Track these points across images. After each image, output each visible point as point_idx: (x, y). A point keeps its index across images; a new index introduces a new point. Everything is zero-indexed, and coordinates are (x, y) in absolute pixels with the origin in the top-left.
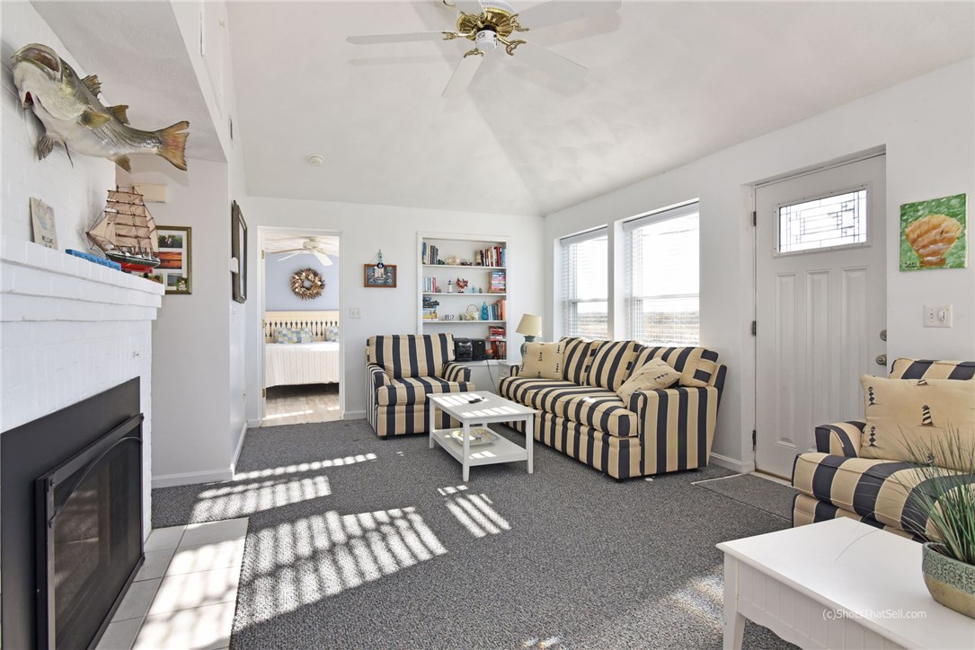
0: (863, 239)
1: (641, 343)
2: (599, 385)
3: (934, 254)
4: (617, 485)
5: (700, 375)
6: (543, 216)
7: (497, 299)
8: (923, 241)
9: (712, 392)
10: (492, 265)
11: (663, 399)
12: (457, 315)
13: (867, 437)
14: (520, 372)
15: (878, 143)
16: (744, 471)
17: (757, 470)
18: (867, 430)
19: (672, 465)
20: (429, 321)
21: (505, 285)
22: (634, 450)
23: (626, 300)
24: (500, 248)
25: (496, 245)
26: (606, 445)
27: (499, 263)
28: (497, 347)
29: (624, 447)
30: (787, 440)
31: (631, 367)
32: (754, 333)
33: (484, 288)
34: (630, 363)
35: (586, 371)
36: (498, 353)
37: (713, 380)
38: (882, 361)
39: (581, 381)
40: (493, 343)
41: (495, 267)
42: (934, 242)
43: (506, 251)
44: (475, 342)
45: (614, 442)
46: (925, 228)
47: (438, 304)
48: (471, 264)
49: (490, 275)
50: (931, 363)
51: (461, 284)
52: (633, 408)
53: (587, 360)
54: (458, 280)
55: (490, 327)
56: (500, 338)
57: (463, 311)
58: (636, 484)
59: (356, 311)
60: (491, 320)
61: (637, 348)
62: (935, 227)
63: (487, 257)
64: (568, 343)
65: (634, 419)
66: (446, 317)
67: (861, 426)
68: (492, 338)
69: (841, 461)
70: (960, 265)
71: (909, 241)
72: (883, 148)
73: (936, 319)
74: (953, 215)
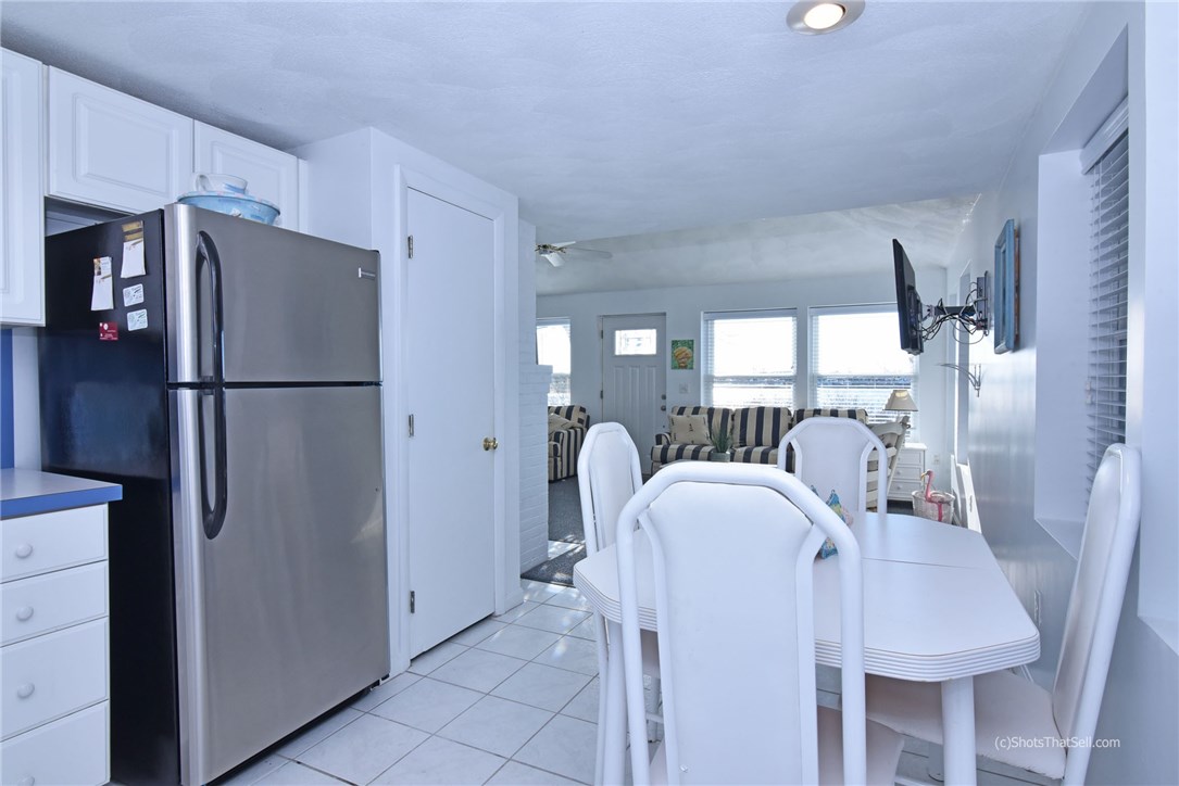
0: (655, 353)
3: (683, 363)
5: (580, 421)
8: (680, 357)
11: (569, 433)
13: (674, 437)
15: (663, 311)
18: (673, 434)
22: (559, 464)
29: (556, 462)
32: (602, 397)
37: (585, 423)
38: (663, 409)
42: (683, 358)
46: (680, 352)
50: (685, 408)
52: (557, 440)
62: (684, 352)
65: (559, 446)
67: (670, 434)
69: (668, 446)
70: (692, 368)
71: (675, 357)
72: (664, 314)
73: (684, 389)
74: (691, 348)
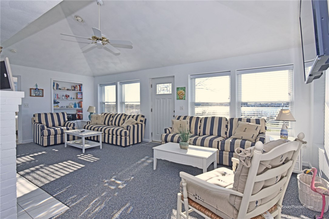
0: (171, 93)
1: (126, 114)
2: (115, 125)
3: (181, 97)
4: (124, 148)
5: (141, 121)
6: (94, 77)
7: (79, 101)
9: (144, 124)
10: (78, 91)
11: (134, 126)
12: (66, 106)
13: (172, 130)
14: (90, 123)
16: (150, 142)
17: (152, 141)
18: (172, 129)
19: (136, 142)
20: (56, 108)
21: (82, 97)
22: (128, 139)
23: (121, 103)
24: (80, 86)
25: (79, 85)
26: (121, 139)
27: (80, 90)
28: (80, 116)
29: (126, 139)
30: (158, 134)
31: (124, 120)
32: (152, 111)
33: (75, 97)
34: (124, 119)
35: (111, 122)
36: (80, 118)
37: (144, 122)
38: (174, 116)
39: (109, 125)
40: (78, 115)
41: (79, 91)
42: (181, 95)
43: (83, 87)
44: (73, 115)
45: (123, 138)
46: (180, 92)
47: (59, 103)
48: (70, 90)
49: (77, 94)
50: (181, 116)
51: (67, 96)
52: (127, 129)
53: (111, 119)
54: (66, 95)
55: (77, 110)
56: (81, 113)
57: (68, 105)
58: (128, 147)
59: (27, 105)
60: (78, 108)
61: (125, 115)
62: (181, 92)
63: (76, 88)
64: (104, 114)
65: (128, 132)
66: (62, 107)
67: (171, 128)
68: (78, 113)
69: (169, 134)
70: (185, 99)
71: (178, 94)
72: (174, 76)
73: (182, 108)
74: (184, 90)
